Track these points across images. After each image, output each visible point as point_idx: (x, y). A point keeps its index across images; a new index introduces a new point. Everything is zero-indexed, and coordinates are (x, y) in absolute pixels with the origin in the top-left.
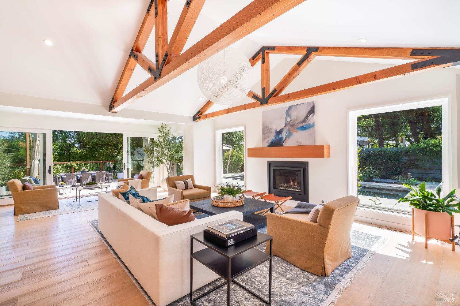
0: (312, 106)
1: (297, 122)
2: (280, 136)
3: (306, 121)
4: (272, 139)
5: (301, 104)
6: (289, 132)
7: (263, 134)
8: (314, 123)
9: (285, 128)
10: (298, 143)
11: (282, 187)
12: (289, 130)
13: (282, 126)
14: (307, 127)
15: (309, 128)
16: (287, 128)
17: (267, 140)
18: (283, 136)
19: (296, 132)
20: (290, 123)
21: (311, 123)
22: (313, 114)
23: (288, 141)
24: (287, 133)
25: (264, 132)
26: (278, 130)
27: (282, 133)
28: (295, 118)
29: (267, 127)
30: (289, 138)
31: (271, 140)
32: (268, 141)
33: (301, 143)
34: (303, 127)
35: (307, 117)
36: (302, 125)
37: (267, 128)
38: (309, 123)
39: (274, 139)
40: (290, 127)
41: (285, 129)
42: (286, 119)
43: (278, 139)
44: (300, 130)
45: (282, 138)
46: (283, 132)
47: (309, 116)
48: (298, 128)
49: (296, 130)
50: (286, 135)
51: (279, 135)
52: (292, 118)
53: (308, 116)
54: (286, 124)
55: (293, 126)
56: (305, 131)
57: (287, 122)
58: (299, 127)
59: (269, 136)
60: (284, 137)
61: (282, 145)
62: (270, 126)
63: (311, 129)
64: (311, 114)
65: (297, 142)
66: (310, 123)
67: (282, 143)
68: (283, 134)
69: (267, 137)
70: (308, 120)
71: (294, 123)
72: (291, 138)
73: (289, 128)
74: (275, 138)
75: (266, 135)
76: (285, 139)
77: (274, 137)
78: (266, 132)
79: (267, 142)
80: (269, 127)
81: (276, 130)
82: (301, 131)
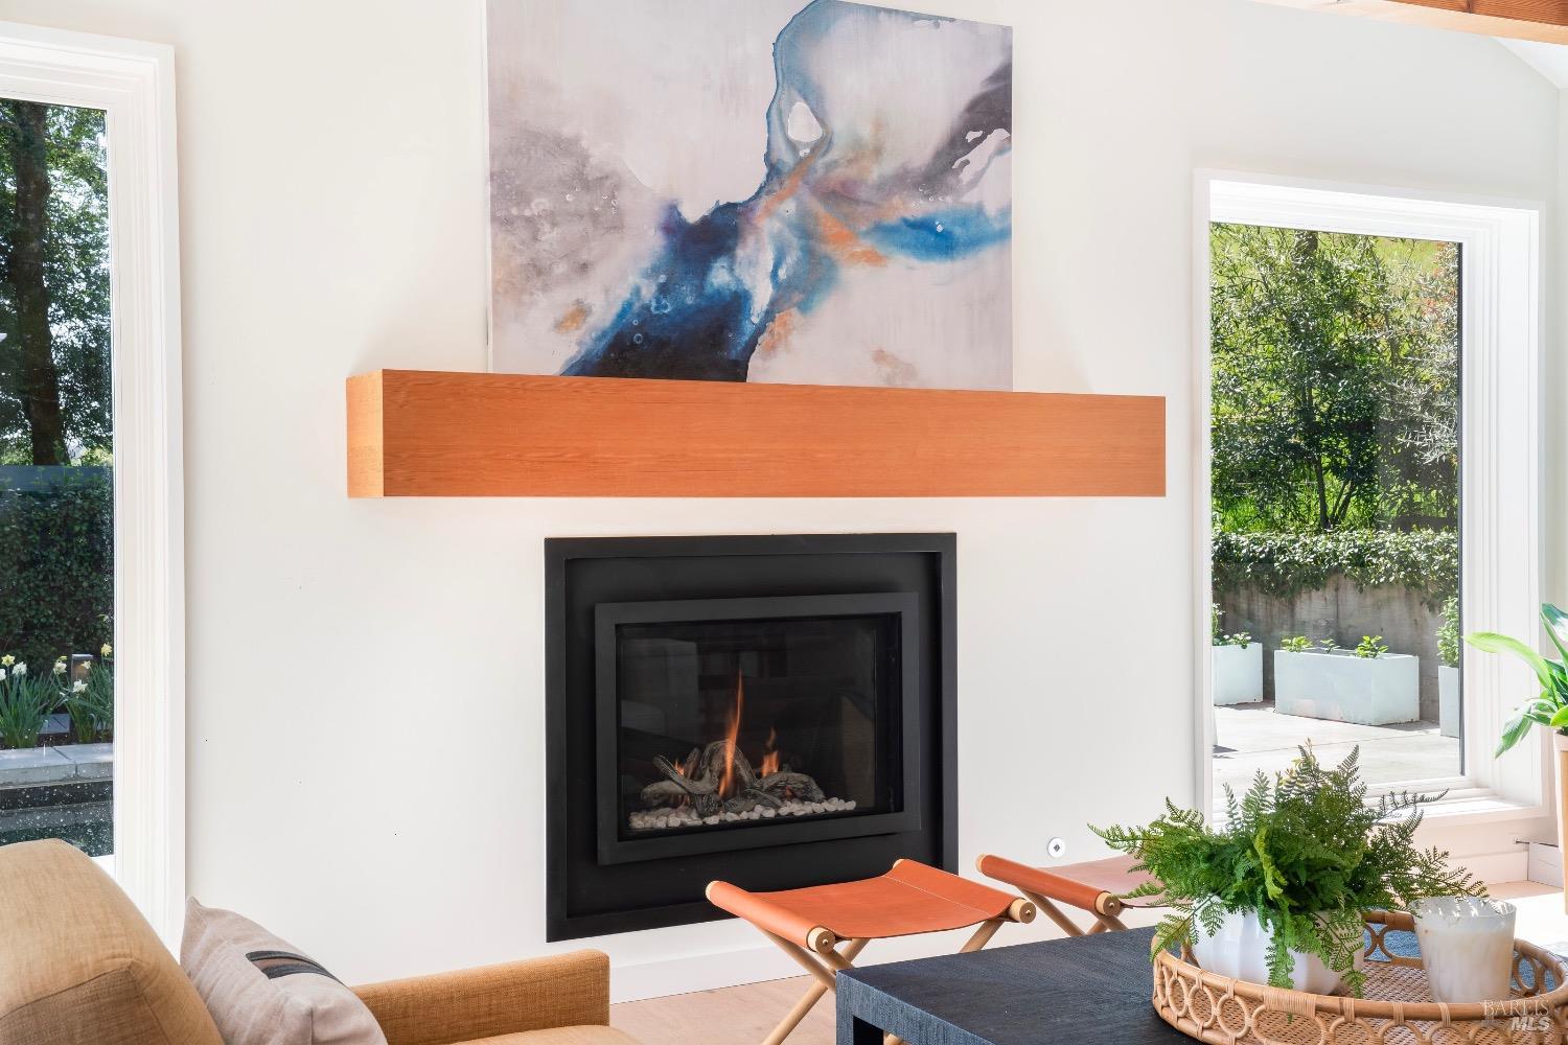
0: (993, 64)
1: (876, 172)
2: (720, 276)
3: (951, 180)
4: (623, 294)
5: (917, 17)
6: (809, 253)
7: (502, 221)
8: (1006, 212)
9: (763, 201)
10: (886, 370)
11: (671, 802)
12: (806, 232)
13: (740, 181)
14: (958, 231)
15: (975, 242)
16: (789, 207)
17: (562, 298)
18: (748, 283)
19: (873, 258)
20: (820, 163)
21: (991, 209)
22: (998, 134)
23: (795, 339)
24: (791, 259)
25: (523, 199)
26: (693, 213)
27: (740, 253)
28: (866, 132)
29: (564, 146)
30: (804, 307)
31: (616, 309)
32: (581, 312)
33: (910, 371)
34: (923, 226)
35: (956, 146)
36: (917, 207)
37: (564, 167)
38: (970, 198)
39: (648, 292)
40: (817, 207)
41: (769, 212)
42: (775, 116)
43: (699, 310)
44: (903, 246)
45: (738, 301)
46: (751, 240)
47: (978, 141)
48: (884, 231)
49: (866, 244)
50: (774, 274)
51: (703, 270)
52: (838, 124)
53: (971, 136)
54: (774, 170)
55: (839, 195)
56: (937, 269)
57: (793, 146)
58: (892, 219)
59: (584, 257)
60: (762, 295)
61: (736, 371)
62: (599, 153)
63: (988, 254)
64: (988, 132)
65: (880, 356)
66: (980, 210)
67: (734, 354)
68: (752, 263)
69: (561, 269)
70: (966, 175)
71: (851, 172)
72: (828, 310)
73: (804, 213)
74: (663, 290)
75: (550, 236)
76: (769, 315)
77: (654, 271)
78: (540, 204)
79: (559, 326)
80: (583, 159)
81: (673, 209)
82: (914, 262)
